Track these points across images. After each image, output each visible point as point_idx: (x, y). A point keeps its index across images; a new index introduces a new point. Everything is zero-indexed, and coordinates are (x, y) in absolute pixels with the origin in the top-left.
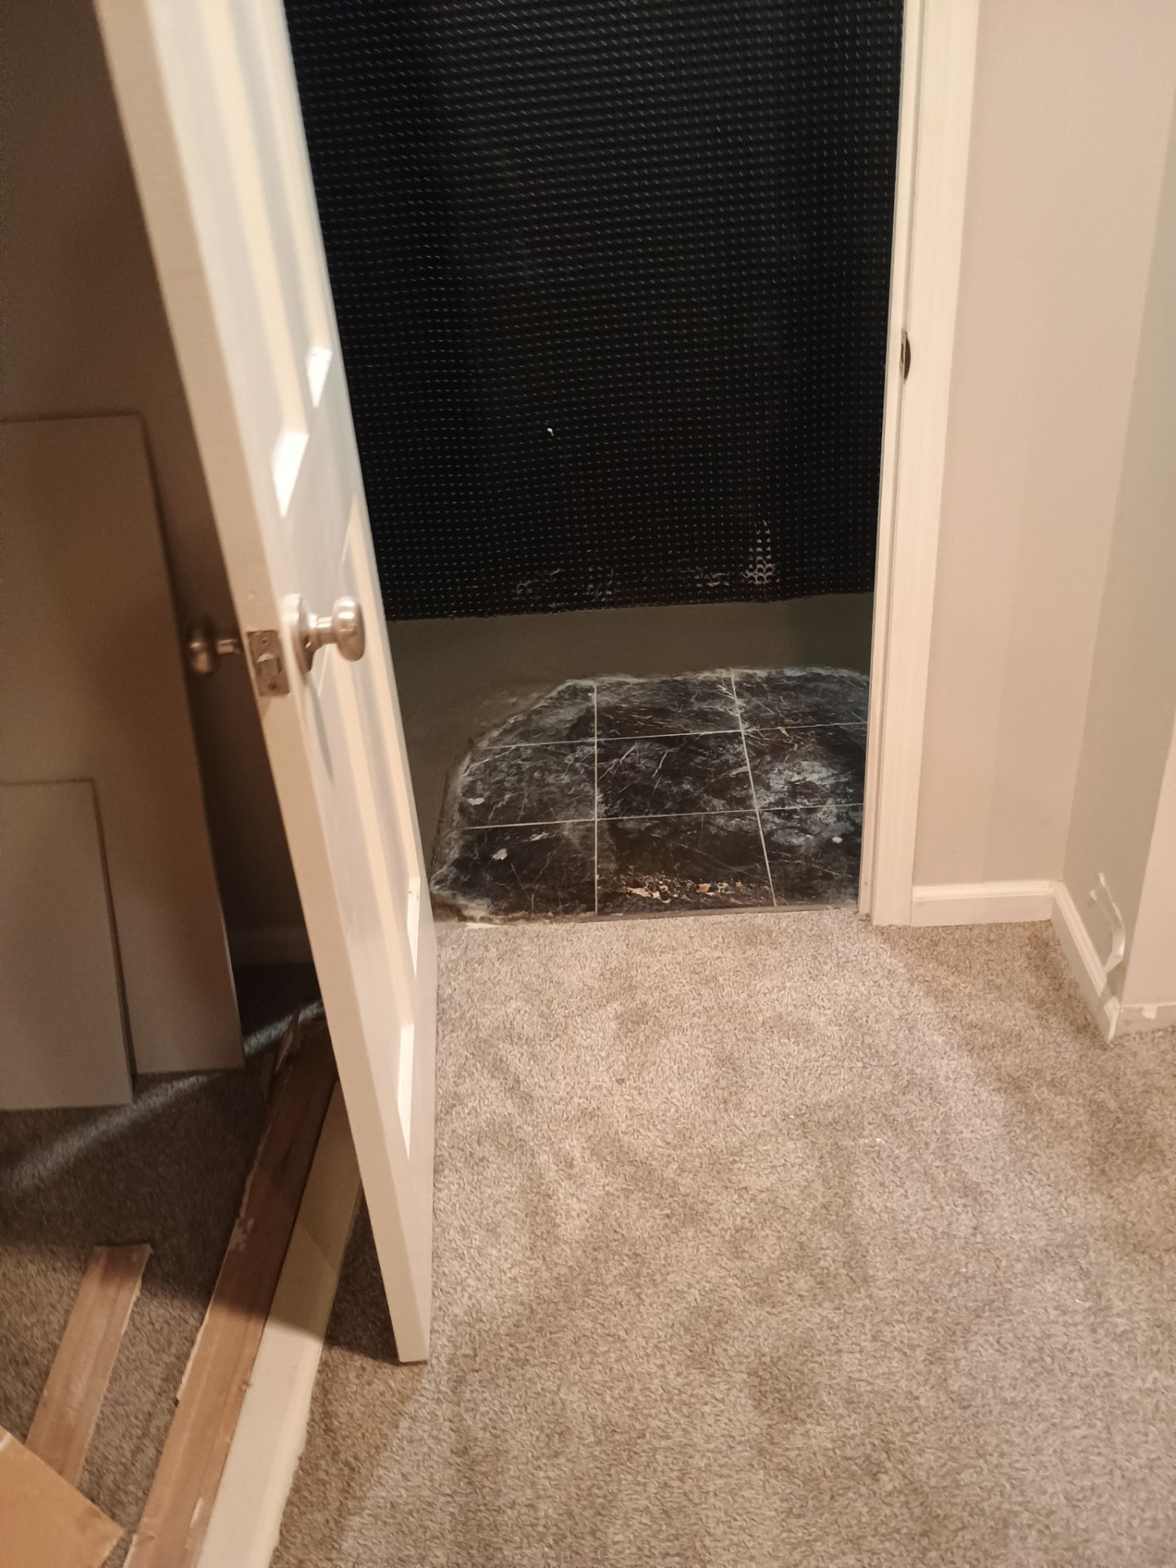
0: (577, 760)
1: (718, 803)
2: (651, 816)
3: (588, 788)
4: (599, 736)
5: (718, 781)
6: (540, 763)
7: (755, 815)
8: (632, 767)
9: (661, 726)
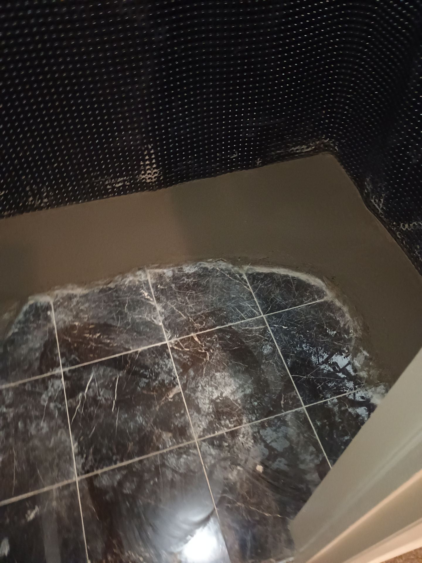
0: (51, 399)
1: (166, 436)
2: (119, 465)
3: (64, 437)
4: (64, 365)
5: (161, 408)
6: (21, 409)
7: (195, 447)
8: (95, 401)
9: (108, 344)
